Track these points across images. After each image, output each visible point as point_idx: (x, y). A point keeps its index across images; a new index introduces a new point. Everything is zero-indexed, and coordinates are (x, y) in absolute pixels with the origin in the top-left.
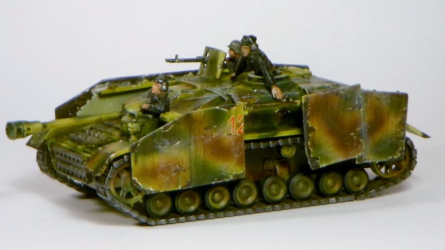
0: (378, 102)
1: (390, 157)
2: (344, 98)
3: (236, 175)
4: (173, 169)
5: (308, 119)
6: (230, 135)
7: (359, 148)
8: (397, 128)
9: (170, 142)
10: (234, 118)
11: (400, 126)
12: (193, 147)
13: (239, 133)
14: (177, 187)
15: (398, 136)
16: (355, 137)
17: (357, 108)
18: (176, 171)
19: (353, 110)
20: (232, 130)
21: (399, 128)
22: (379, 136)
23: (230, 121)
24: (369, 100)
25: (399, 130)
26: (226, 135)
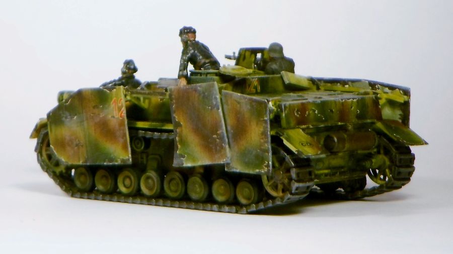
0: (238, 106)
1: (257, 171)
2: (202, 95)
3: (123, 160)
4: (75, 143)
5: (175, 112)
6: (114, 117)
7: (222, 153)
8: (261, 139)
9: (70, 115)
10: (115, 100)
11: (263, 137)
12: (85, 123)
13: (121, 117)
14: (79, 161)
15: (262, 148)
16: (218, 140)
17: (215, 108)
18: (77, 145)
19: (211, 109)
20: (115, 112)
21: (263, 139)
22: (244, 144)
23: (113, 103)
24: (229, 102)
25: (262, 141)
26: (110, 116)
